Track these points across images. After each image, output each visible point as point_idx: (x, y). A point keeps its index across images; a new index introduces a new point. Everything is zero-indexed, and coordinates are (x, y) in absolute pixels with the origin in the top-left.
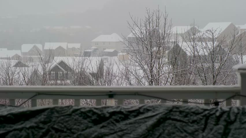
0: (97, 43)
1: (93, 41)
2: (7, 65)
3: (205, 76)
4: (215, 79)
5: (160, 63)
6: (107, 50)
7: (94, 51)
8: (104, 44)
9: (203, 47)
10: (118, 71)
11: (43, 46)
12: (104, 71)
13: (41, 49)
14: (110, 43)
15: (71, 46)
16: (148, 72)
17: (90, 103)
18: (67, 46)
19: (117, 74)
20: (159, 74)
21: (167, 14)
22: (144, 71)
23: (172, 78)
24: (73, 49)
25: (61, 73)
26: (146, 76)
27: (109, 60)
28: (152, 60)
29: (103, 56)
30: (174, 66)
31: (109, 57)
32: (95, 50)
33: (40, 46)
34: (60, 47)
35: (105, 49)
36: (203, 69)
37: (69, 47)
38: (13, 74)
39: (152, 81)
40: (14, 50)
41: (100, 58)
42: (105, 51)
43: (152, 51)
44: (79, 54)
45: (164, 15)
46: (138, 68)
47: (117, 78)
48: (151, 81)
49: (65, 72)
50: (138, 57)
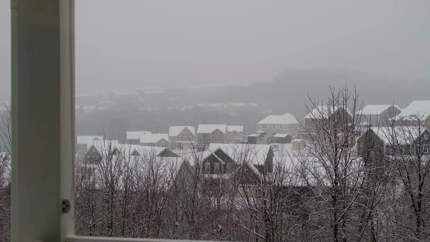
0: (265, 126)
1: (259, 123)
2: (151, 156)
3: (408, 177)
4: (422, 181)
5: (348, 158)
6: (277, 135)
7: (260, 136)
8: (274, 127)
9: (406, 137)
10: (291, 167)
11: (196, 129)
12: (274, 167)
13: (194, 133)
14: (281, 126)
15: (231, 129)
16: (332, 170)
17: (255, 209)
18: (227, 129)
19: (290, 171)
20: (346, 173)
21: (357, 93)
22: (327, 168)
23: (364, 179)
24: (235, 133)
25: (217, 164)
26: (329, 175)
27: (280, 148)
28: (336, 154)
29: (272, 142)
30: (366, 162)
31: (280, 145)
32: (263, 134)
33: (192, 129)
34: (217, 131)
35: (275, 134)
36: (406, 167)
37: (229, 131)
38: (158, 167)
39: (337, 181)
40: (159, 134)
41: (268, 146)
42: (275, 136)
43: (337, 143)
44: (241, 139)
45: (353, 95)
46: (318, 164)
47: (291, 176)
48: (335, 183)
49: (223, 163)
50: (318, 149)
